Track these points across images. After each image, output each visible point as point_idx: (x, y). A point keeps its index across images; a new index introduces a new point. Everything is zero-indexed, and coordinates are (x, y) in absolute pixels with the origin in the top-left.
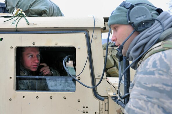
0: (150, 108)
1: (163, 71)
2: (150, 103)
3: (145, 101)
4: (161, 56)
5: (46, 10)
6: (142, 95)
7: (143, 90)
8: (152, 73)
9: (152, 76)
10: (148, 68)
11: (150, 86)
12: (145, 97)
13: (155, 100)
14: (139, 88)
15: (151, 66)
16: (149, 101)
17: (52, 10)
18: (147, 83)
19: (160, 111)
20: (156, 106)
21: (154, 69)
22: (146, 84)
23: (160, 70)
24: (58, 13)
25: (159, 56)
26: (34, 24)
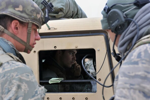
0: (132, 94)
1: (146, 60)
2: (132, 90)
3: (128, 89)
4: (147, 48)
5: (63, 8)
6: (126, 83)
7: (127, 79)
8: (136, 63)
9: (136, 66)
10: (133, 59)
11: (133, 74)
12: (128, 86)
13: (136, 87)
14: (124, 78)
15: (136, 57)
16: (131, 88)
17: (68, 6)
18: (131, 72)
19: (141, 95)
20: (137, 92)
21: (139, 59)
22: (129, 73)
23: (143, 60)
24: (74, 7)
25: (145, 48)
26: (54, 28)
